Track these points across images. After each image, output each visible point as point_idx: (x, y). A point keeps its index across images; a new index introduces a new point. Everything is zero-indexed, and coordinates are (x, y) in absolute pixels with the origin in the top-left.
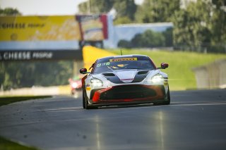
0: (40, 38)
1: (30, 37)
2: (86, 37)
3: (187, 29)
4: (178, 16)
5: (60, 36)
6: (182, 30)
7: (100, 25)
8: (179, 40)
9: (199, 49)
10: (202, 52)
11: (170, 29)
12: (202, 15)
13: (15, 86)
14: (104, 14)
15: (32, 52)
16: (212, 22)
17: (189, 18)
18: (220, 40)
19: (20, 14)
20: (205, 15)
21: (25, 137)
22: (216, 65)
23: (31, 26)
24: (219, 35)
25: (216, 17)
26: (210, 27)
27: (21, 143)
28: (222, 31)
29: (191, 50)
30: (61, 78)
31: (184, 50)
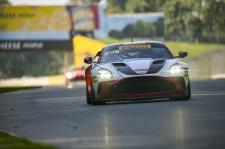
0: (30, 28)
1: (20, 27)
2: (77, 27)
3: (178, 19)
4: (170, 6)
5: (50, 27)
6: (173, 20)
7: (91, 15)
8: (171, 30)
9: (191, 39)
10: (194, 42)
11: (161, 20)
12: (193, 5)
13: (5, 76)
14: (95, 4)
15: (22, 42)
16: (204, 12)
17: (180, 8)
18: (211, 30)
19: (10, 4)
20: (197, 5)
21: (16, 127)
22: (208, 55)
23: (21, 16)
24: (211, 25)
25: (208, 6)
26: (202, 17)
27: (12, 134)
28: (214, 21)
29: (182, 41)
30: (51, 68)
31: (175, 40)
